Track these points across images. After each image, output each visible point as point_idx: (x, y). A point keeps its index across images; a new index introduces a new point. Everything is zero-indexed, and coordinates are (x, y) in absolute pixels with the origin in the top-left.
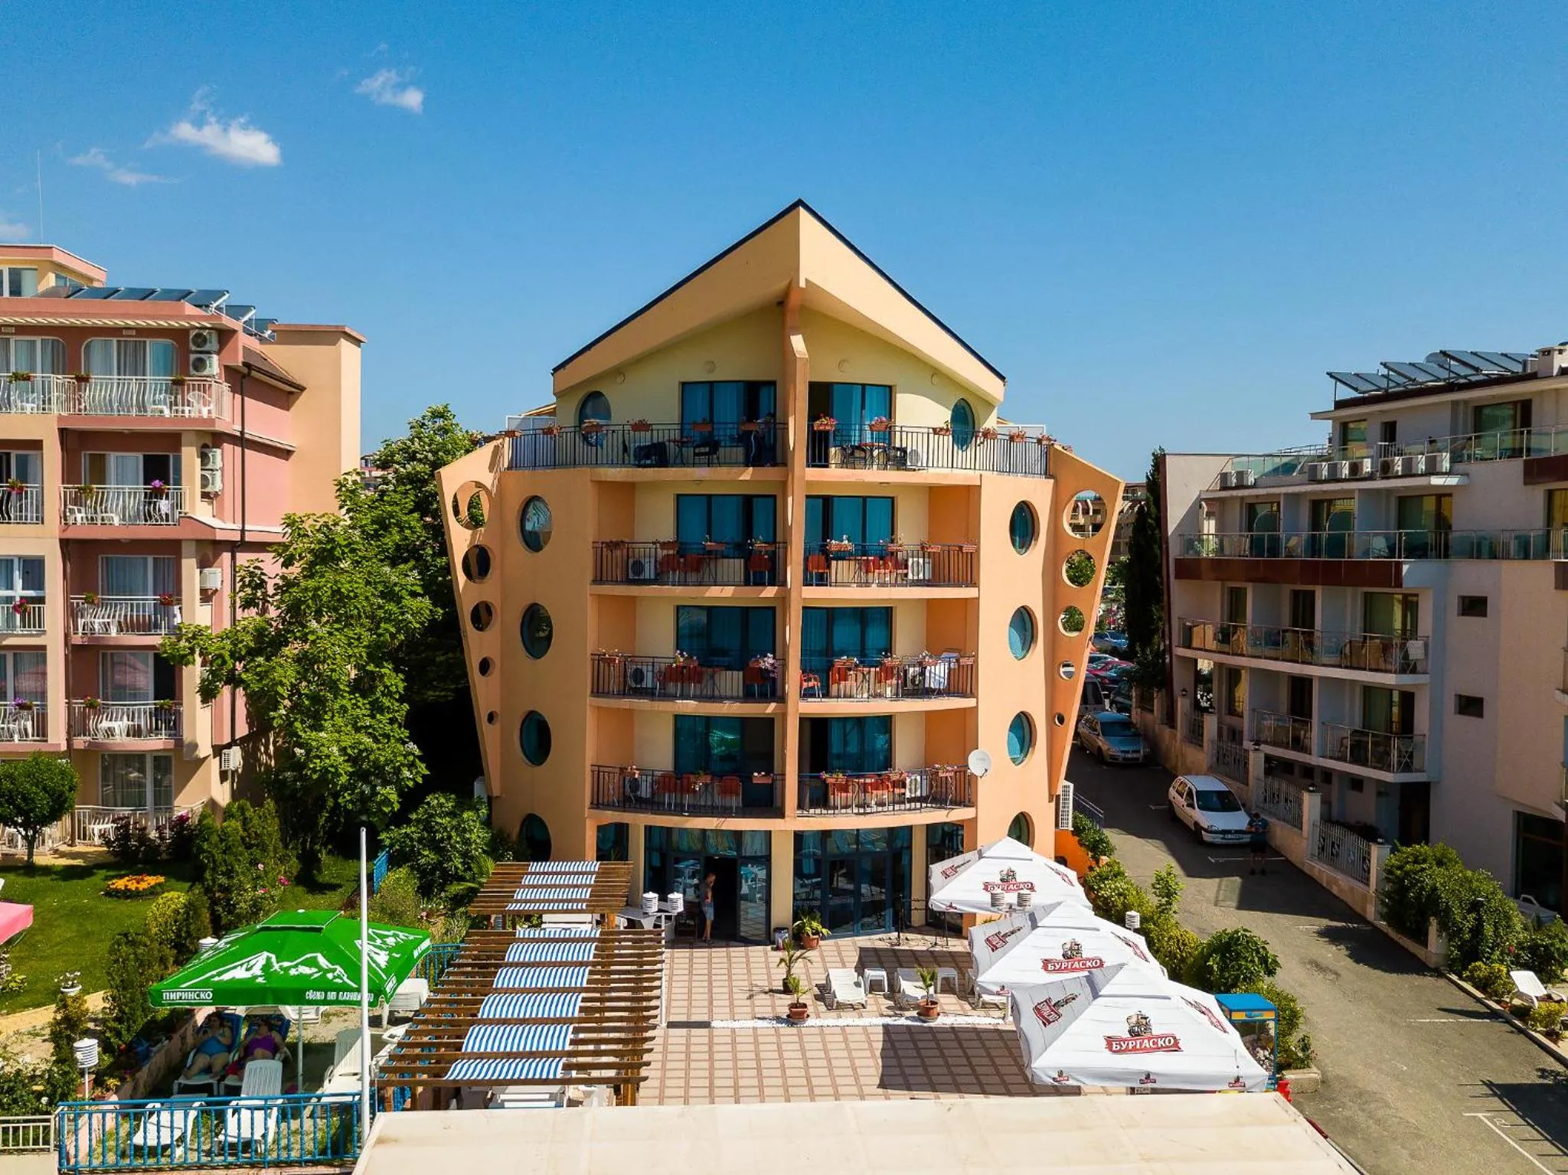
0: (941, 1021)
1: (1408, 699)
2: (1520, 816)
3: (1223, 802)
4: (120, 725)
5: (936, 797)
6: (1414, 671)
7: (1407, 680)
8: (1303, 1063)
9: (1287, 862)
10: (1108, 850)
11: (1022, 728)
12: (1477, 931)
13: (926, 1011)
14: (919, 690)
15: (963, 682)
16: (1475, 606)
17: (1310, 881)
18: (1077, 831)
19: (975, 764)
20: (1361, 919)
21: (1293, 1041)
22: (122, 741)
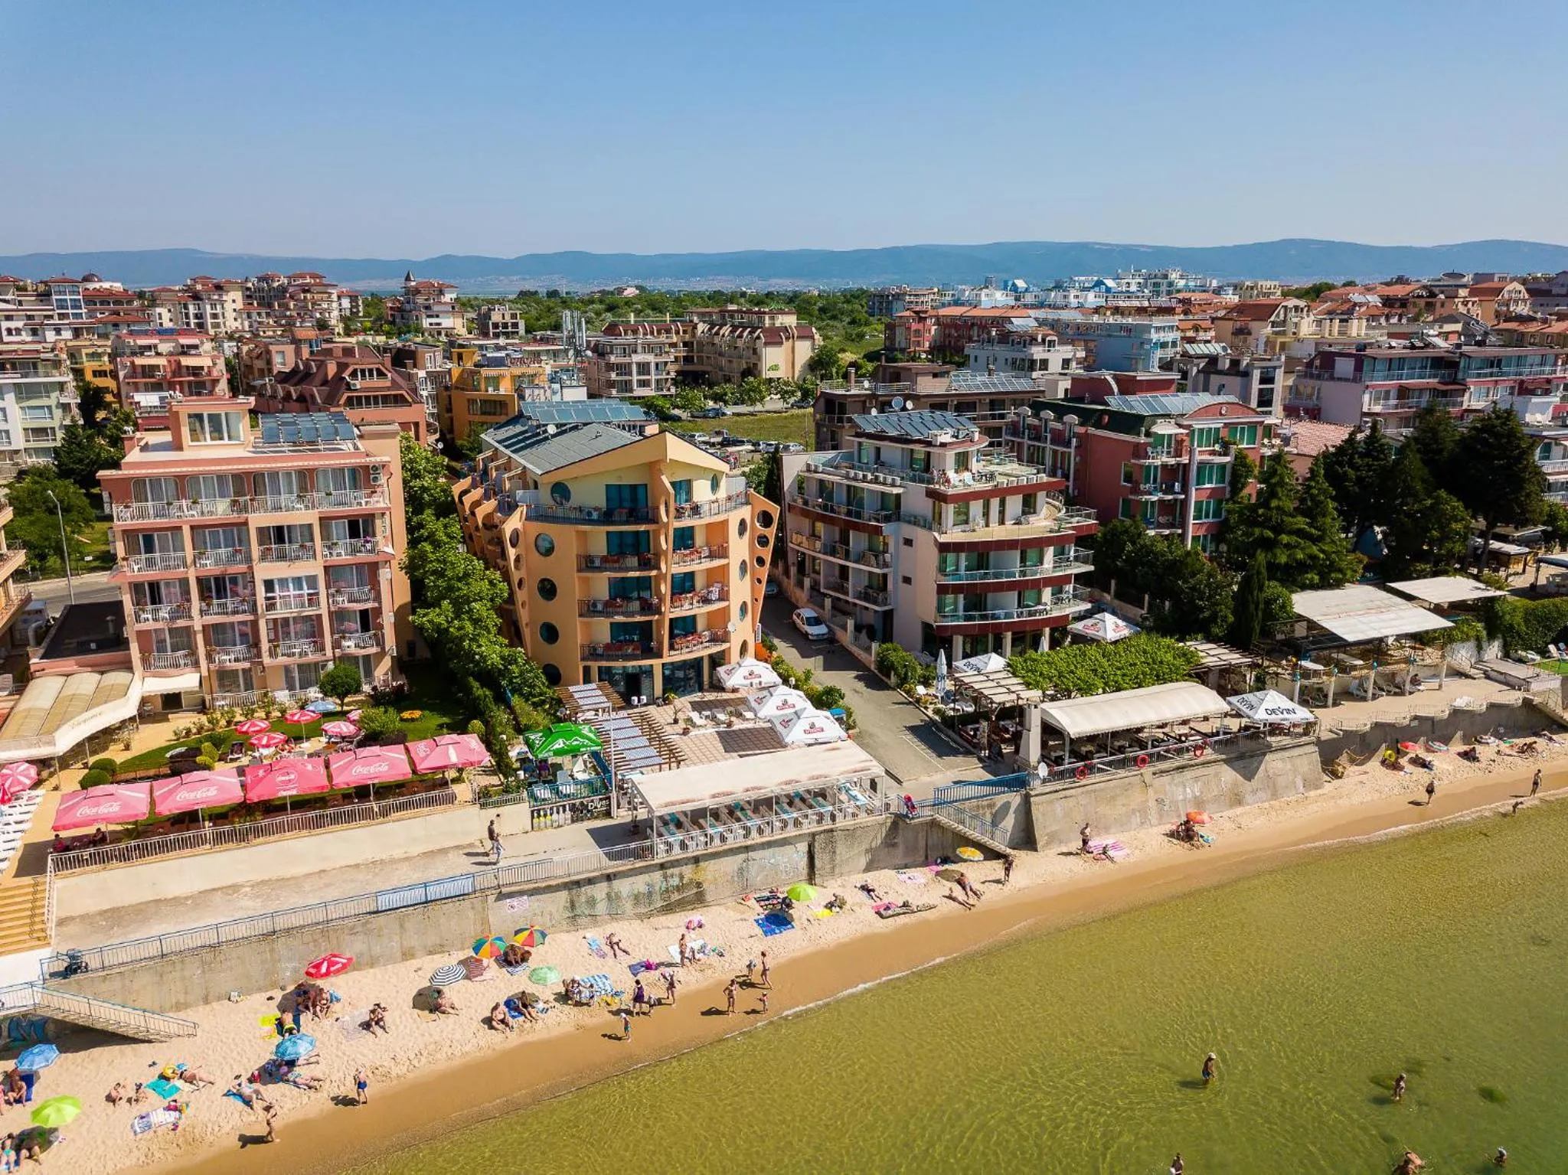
0: (735, 727)
1: (885, 576)
2: (923, 623)
3: (816, 621)
4: (351, 643)
5: (714, 640)
6: (887, 567)
7: (885, 571)
8: (853, 728)
9: (842, 646)
10: (776, 649)
11: (744, 609)
12: (906, 674)
13: (730, 725)
14: (706, 601)
15: (724, 596)
16: (908, 542)
17: (850, 653)
18: (763, 641)
19: (730, 628)
20: (869, 670)
21: (850, 721)
22: (353, 651)
